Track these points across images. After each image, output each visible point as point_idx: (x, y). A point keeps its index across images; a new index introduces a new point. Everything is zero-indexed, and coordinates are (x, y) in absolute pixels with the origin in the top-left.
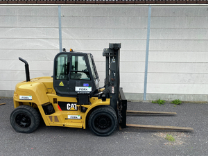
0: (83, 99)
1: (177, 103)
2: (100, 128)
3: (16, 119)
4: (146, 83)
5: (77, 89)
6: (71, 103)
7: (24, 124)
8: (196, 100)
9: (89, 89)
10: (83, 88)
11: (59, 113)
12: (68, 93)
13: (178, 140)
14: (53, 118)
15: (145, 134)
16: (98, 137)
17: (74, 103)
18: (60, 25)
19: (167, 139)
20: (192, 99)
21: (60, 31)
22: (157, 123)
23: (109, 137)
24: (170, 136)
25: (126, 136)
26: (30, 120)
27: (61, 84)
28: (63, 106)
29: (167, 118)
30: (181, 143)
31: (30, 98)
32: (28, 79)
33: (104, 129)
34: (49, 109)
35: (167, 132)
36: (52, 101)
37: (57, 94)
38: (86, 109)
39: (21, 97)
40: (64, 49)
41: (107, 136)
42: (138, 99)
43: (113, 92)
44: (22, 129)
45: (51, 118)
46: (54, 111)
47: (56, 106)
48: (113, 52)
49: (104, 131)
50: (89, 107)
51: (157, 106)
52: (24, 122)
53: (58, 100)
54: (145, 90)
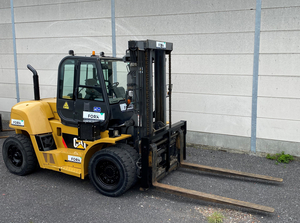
5: (86, 115)
7: (17, 161)
9: (102, 117)
10: (93, 114)
12: (72, 120)
14: (48, 157)
18: (113, 13)
21: (113, 23)
22: (226, 193)
26: (21, 157)
27: (66, 106)
28: (68, 140)
31: (22, 123)
32: (37, 97)
33: (109, 183)
34: (47, 142)
36: (55, 132)
37: (62, 121)
39: (12, 121)
40: (71, 52)
45: (45, 155)
46: (54, 147)
47: (59, 139)
49: (110, 188)
52: (16, 158)
53: (63, 131)
54: (254, 130)
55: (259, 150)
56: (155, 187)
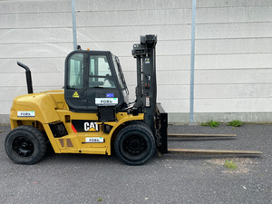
0: (106, 114)
1: (236, 125)
2: (131, 154)
3: (14, 145)
4: (192, 99)
5: (98, 101)
6: (89, 122)
7: (25, 152)
8: (261, 120)
9: (115, 101)
10: (106, 99)
11: (73, 135)
12: (85, 107)
13: (243, 168)
14: (65, 142)
15: (194, 161)
16: (129, 167)
17: (94, 121)
19: (226, 167)
20: (256, 119)
21: (74, 31)
22: (211, 148)
23: (145, 166)
24: (231, 162)
25: (168, 164)
26: (33, 146)
27: (76, 95)
28: (79, 126)
29: (223, 142)
30: (246, 171)
31: (33, 114)
32: (30, 90)
33: (136, 155)
34: (58, 129)
35: (225, 158)
36: (63, 120)
37: (71, 109)
38: (111, 127)
39: (19, 113)
40: (79, 47)
41: (141, 164)
42: (182, 121)
43: (148, 105)
44: (21, 159)
45: (62, 142)
46: (66, 133)
47: (69, 126)
48: (146, 48)
49: (136, 158)
50: (115, 125)
51: (209, 129)
52: (24, 148)
53: (72, 118)
54: (192, 108)
55: (195, 121)
56: (170, 152)
